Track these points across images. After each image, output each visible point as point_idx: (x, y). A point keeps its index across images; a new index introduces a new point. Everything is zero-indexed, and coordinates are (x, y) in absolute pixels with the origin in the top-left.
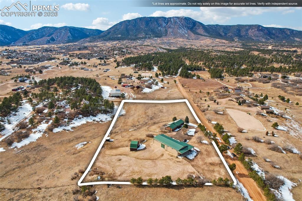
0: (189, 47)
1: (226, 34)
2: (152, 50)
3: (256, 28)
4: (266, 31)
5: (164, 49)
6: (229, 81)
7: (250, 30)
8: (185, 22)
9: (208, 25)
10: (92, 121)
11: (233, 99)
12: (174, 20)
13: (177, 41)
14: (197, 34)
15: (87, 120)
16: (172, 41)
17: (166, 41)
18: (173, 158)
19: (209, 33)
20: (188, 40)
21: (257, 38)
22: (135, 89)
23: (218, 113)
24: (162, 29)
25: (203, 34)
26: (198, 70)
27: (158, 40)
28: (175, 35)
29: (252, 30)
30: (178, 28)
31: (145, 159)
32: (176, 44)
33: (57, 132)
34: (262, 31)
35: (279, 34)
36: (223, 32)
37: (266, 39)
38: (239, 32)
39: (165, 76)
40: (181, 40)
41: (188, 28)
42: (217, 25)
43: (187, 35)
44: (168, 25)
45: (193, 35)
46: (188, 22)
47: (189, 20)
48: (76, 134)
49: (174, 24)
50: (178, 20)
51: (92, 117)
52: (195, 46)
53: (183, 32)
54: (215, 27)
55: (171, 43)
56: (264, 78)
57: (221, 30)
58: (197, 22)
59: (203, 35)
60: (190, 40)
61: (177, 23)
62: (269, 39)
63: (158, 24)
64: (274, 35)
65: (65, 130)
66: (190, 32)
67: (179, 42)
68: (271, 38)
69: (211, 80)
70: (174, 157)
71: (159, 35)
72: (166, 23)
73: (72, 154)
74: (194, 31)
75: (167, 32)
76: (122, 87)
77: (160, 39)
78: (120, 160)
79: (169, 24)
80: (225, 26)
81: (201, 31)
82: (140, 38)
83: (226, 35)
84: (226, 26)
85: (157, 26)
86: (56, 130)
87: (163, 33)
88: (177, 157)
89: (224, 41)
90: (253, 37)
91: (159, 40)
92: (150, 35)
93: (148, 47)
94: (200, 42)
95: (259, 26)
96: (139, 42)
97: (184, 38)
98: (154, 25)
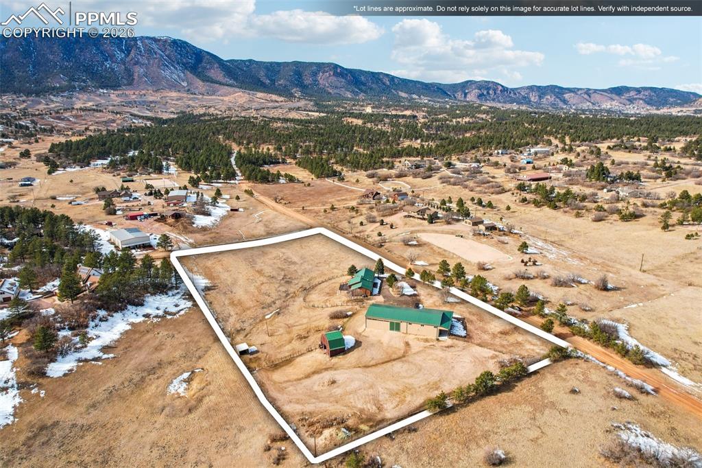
0: (202, 111)
1: (273, 81)
2: (114, 121)
3: (330, 70)
4: (349, 77)
5: (143, 117)
6: (357, 181)
7: (321, 74)
8: (176, 51)
9: (231, 60)
10: (141, 319)
11: (413, 214)
12: (145, 45)
13: (165, 97)
14: (208, 81)
15: (125, 319)
16: (151, 99)
17: (134, 97)
18: (432, 343)
19: (236, 79)
20: (192, 96)
21: (335, 91)
22: (171, 220)
23: (410, 243)
24: (115, 66)
25: (224, 81)
26: (272, 163)
27: (112, 95)
28: (156, 83)
29: (323, 73)
30: (159, 67)
31: (383, 363)
32: (165, 105)
33: (65, 375)
34: (343, 77)
35: (373, 83)
36: (268, 77)
37: (353, 92)
38: (299, 77)
39: (212, 183)
40: (174, 94)
41: (185, 66)
42: (250, 61)
43: (185, 84)
44: (130, 57)
45: (201, 83)
46: (181, 51)
47: (185, 48)
48: (132, 362)
49: (146, 55)
50: (155, 46)
51: (134, 308)
52: (216, 109)
53: (175, 76)
54: (248, 67)
55: (151, 102)
56: (416, 168)
57: (262, 73)
58: (206, 52)
59: (223, 85)
60: (195, 94)
61: (156, 54)
62: (356, 94)
63: (102, 53)
64: (364, 84)
65: (86, 361)
66: (192, 75)
67: (169, 101)
68: (362, 91)
69: (318, 182)
70: (432, 340)
71: (110, 82)
72: (124, 53)
73: (185, 411)
74: (199, 72)
75: (133, 75)
76: (129, 221)
77: (116, 92)
78: (334, 382)
79: (132, 54)
80: (269, 62)
81: (216, 73)
82: (54, 88)
83: (274, 84)
84: (271, 63)
85: (99, 58)
86: (57, 369)
87: (122, 78)
88: (438, 340)
89: (274, 97)
90: (329, 89)
91: (114, 97)
92: (84, 81)
93: (98, 114)
94: (222, 100)
95: (336, 66)
96: (56, 102)
97: (179, 91)
98: (89, 55)
